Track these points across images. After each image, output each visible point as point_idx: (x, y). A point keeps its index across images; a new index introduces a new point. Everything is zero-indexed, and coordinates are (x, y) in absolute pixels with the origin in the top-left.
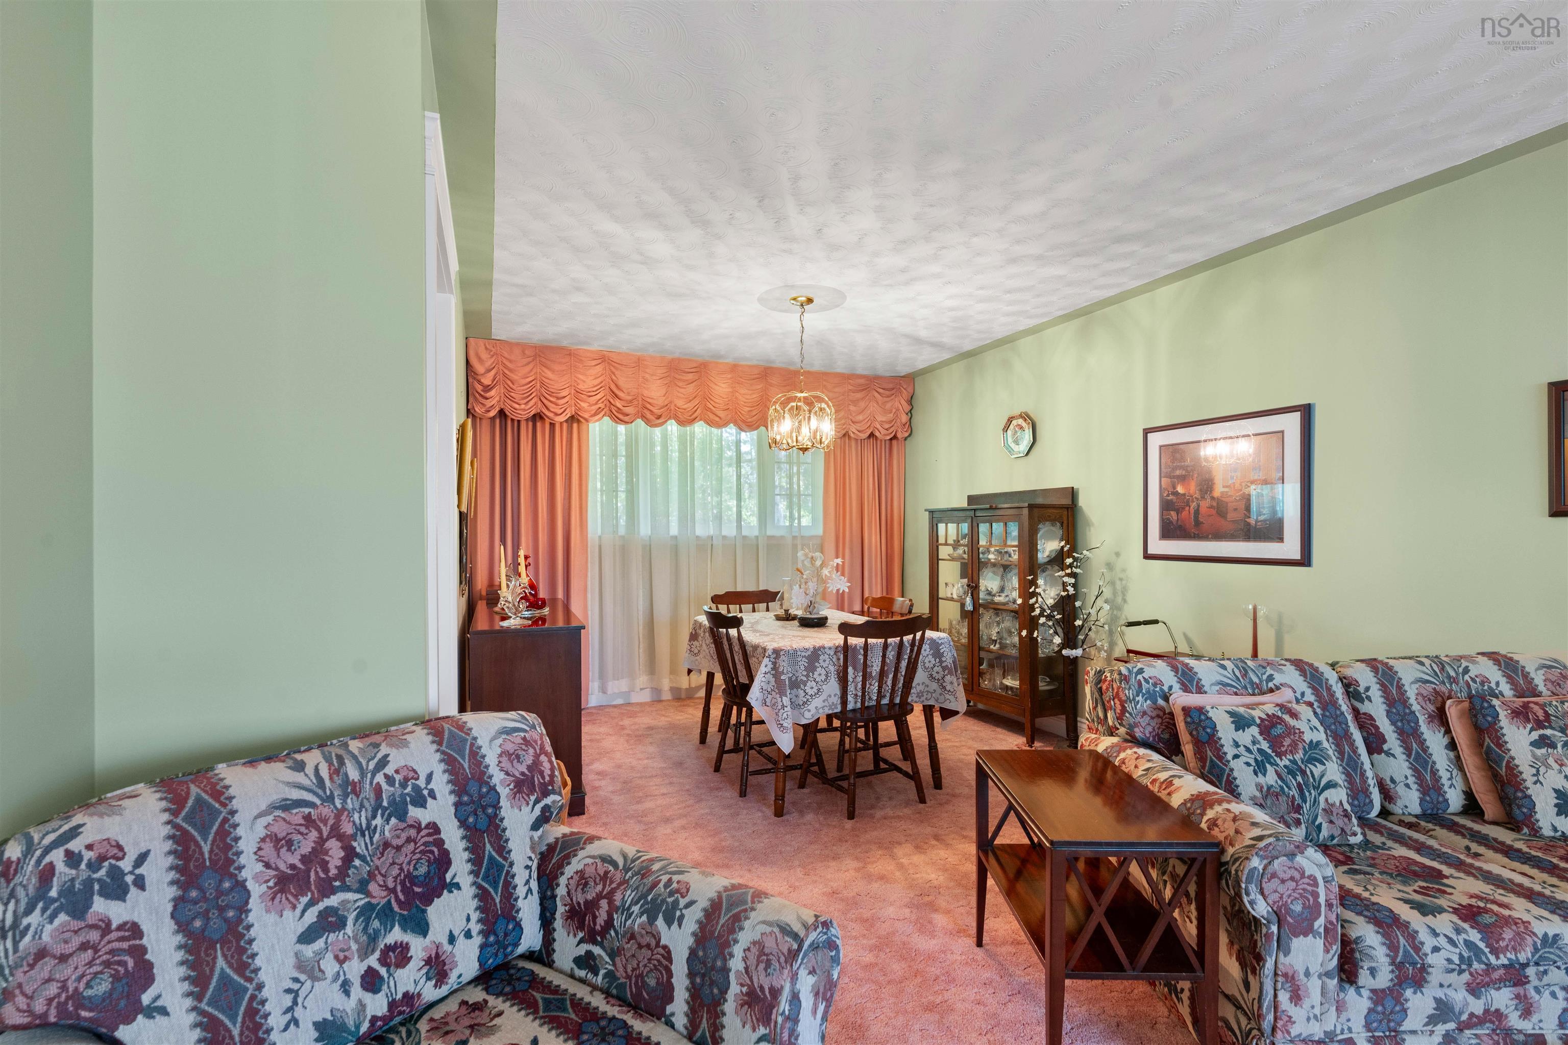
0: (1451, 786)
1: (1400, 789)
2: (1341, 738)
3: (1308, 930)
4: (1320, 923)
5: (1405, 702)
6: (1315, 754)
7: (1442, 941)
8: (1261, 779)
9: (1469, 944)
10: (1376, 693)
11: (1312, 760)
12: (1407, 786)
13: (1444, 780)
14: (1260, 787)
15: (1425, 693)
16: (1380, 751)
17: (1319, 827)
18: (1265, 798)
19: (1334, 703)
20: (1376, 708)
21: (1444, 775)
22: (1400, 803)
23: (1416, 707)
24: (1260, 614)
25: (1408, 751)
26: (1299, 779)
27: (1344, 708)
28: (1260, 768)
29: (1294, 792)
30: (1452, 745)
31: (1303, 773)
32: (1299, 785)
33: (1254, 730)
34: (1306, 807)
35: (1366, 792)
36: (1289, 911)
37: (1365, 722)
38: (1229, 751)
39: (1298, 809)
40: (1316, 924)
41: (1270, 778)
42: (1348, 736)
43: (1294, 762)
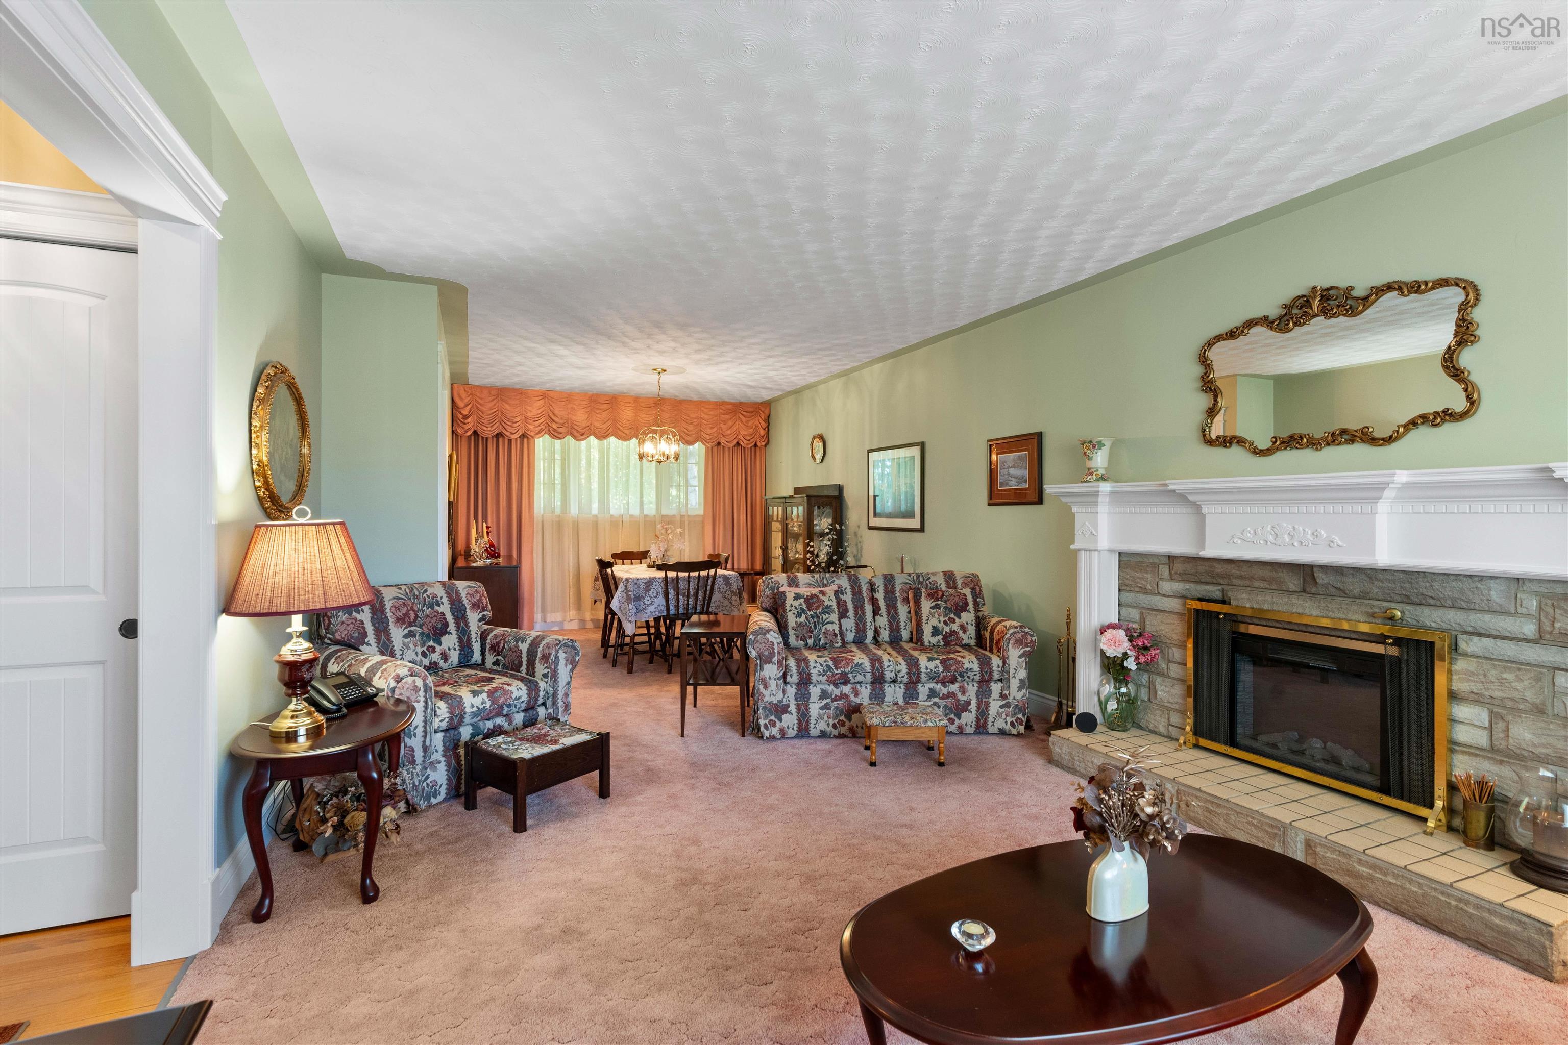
0: (905, 629)
1: (882, 631)
2: (859, 608)
3: (769, 661)
4: (775, 659)
5: (893, 592)
6: (828, 610)
7: (818, 665)
8: (798, 620)
9: (828, 666)
10: (881, 589)
11: (824, 613)
12: (885, 629)
13: (902, 627)
14: (796, 623)
15: (904, 588)
16: (878, 614)
17: (820, 640)
18: (798, 627)
19: (860, 592)
20: (880, 596)
21: (902, 624)
22: (881, 637)
23: (898, 594)
24: (906, 559)
25: (889, 613)
26: (815, 620)
27: (865, 595)
28: (799, 615)
29: (812, 625)
30: (909, 612)
31: (818, 617)
32: (815, 622)
33: (802, 600)
34: (815, 631)
35: (864, 631)
36: (763, 655)
37: (874, 601)
38: (788, 608)
39: (811, 632)
40: (773, 660)
41: (803, 619)
42: (862, 608)
43: (816, 613)
